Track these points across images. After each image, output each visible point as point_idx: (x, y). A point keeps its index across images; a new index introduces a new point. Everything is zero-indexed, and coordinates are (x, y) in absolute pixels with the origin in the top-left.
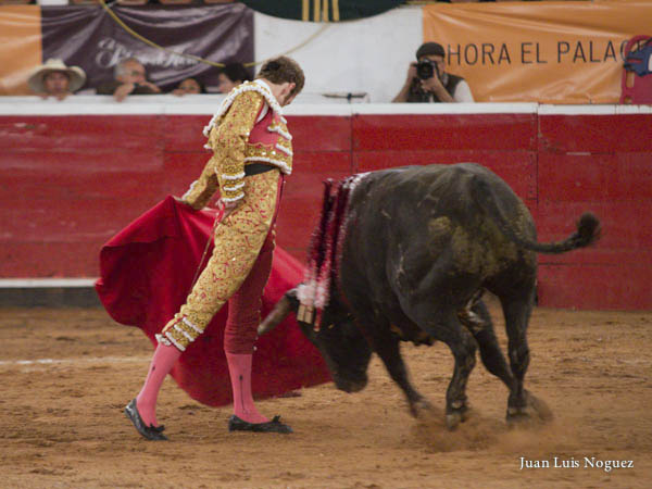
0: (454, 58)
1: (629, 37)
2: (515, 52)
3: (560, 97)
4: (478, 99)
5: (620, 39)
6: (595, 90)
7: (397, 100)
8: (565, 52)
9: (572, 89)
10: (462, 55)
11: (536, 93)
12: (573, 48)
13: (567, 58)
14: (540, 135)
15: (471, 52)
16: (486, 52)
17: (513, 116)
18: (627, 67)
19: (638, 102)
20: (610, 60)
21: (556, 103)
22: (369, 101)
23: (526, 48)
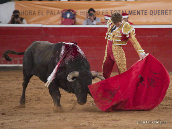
0: (22, 14)
1: (62, 10)
2: (37, 12)
3: (47, 23)
4: (28, 23)
5: (61, 10)
6: (55, 22)
7: (9, 23)
8: (49, 13)
9: (50, 21)
10: (24, 13)
11: (42, 22)
12: (50, 12)
13: (49, 14)
14: (43, 32)
15: (26, 12)
16: (30, 12)
17: (36, 27)
18: (62, 16)
19: (65, 24)
20: (59, 15)
21: (47, 24)
22: (2, 24)
23: (40, 12)
